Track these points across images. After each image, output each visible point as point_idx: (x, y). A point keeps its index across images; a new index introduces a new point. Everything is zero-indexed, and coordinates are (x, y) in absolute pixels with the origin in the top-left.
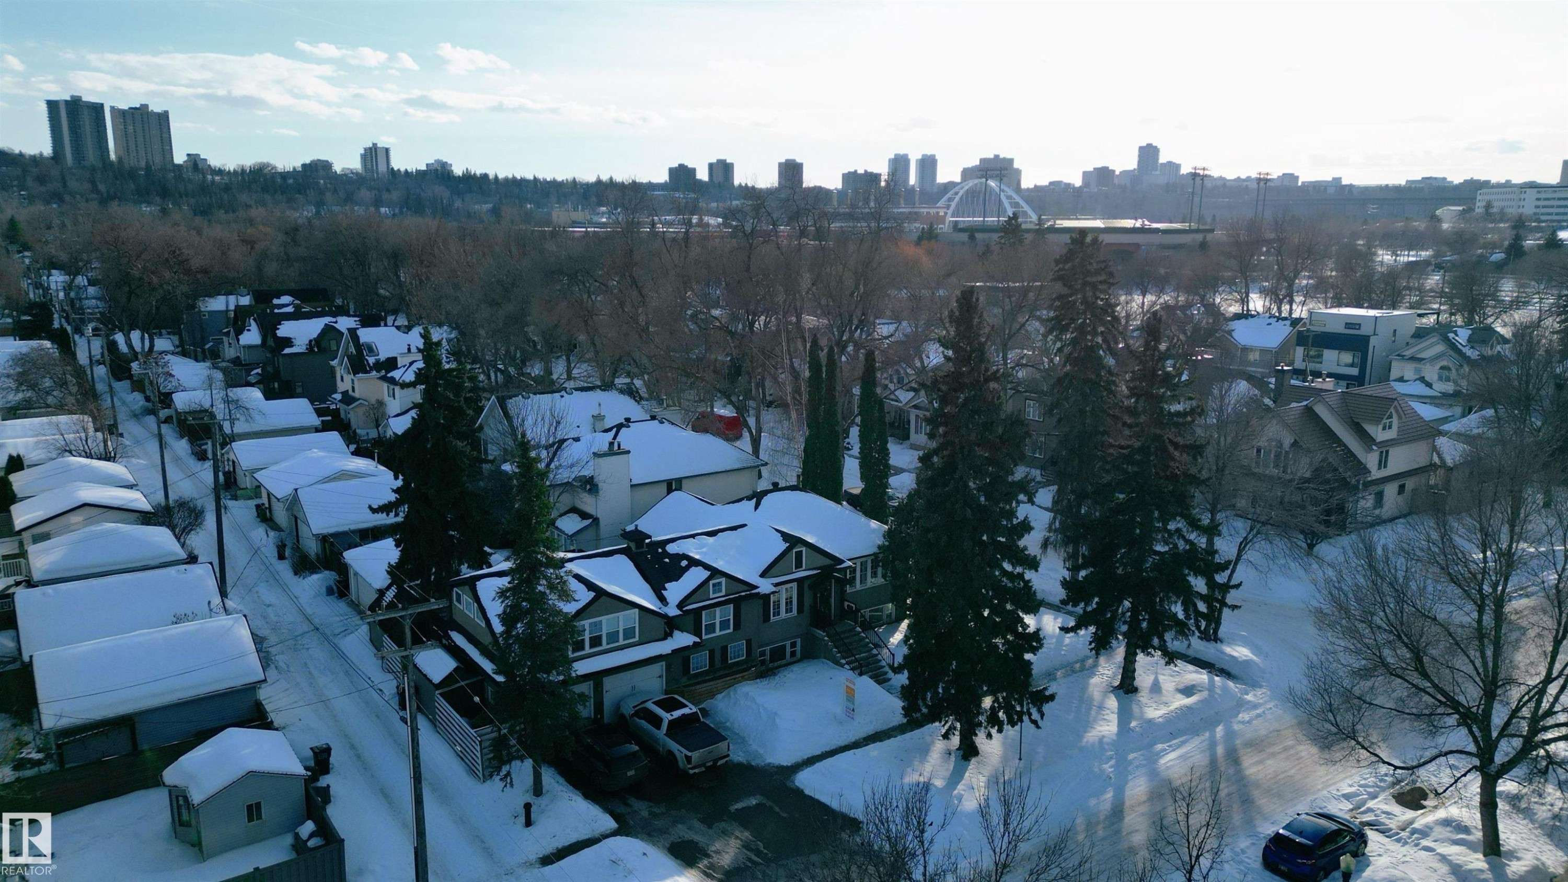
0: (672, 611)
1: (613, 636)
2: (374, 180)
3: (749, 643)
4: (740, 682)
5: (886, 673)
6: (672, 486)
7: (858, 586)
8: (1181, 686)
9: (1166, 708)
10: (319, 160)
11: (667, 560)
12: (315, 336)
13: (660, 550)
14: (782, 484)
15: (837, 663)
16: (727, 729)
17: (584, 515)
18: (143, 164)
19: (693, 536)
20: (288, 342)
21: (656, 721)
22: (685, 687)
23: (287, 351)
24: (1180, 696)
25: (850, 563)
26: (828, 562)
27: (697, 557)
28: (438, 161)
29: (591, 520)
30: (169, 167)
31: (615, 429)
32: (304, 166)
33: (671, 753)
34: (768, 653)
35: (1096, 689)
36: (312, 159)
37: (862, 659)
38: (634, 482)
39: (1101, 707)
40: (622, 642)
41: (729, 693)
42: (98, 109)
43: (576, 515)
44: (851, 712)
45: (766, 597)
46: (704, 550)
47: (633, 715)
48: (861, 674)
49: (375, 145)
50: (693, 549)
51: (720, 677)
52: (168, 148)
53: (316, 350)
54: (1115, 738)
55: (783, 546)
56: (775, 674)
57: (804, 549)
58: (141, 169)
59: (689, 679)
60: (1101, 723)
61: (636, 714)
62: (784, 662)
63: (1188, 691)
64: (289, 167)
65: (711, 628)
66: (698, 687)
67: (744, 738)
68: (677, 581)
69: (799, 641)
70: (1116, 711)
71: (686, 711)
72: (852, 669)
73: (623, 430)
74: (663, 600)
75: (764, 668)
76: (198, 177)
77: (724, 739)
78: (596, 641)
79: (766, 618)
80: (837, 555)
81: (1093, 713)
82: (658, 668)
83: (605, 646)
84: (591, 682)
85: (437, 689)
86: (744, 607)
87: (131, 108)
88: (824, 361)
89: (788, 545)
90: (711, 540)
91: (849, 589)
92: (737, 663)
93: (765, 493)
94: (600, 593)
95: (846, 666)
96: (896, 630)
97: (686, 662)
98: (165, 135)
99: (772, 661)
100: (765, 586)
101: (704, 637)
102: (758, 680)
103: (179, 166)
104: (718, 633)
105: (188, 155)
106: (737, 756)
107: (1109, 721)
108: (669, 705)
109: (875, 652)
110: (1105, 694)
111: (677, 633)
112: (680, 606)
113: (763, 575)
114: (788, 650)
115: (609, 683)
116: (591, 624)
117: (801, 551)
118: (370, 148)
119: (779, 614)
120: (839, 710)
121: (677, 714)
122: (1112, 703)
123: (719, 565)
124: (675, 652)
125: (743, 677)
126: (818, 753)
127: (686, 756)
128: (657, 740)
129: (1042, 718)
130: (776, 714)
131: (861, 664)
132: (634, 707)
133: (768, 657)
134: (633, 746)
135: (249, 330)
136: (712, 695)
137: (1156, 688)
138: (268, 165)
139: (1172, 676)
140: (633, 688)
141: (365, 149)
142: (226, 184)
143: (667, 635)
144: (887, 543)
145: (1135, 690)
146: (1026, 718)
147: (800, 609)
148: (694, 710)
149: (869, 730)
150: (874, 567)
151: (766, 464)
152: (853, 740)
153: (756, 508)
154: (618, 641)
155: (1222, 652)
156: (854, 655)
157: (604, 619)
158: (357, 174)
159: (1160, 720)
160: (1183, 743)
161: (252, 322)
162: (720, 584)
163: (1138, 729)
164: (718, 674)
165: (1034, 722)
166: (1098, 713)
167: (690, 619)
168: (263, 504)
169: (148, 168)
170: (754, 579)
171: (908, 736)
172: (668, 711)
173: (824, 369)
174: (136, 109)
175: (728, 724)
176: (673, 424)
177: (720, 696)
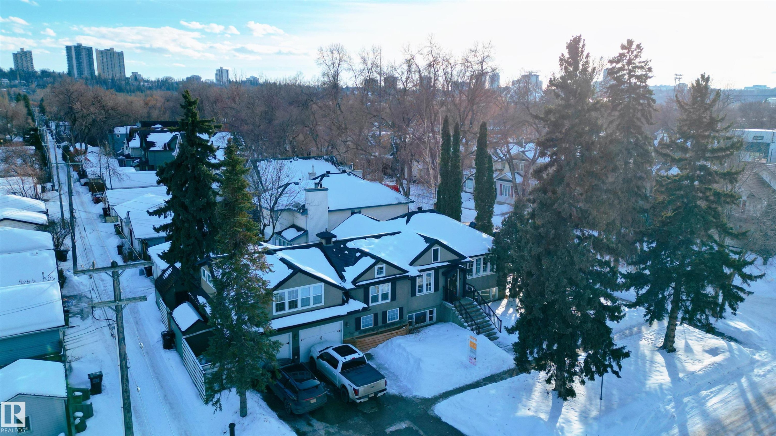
0: (348, 285)
1: (306, 301)
2: (221, 85)
3: (401, 309)
4: (395, 336)
5: (496, 333)
6: (353, 212)
7: (474, 276)
8: (707, 348)
9: (702, 364)
10: (194, 76)
11: (346, 252)
12: (168, 141)
13: (342, 246)
14: (424, 209)
15: (462, 325)
16: (386, 369)
17: (299, 229)
18: (110, 77)
19: (365, 238)
20: (153, 144)
21: (334, 363)
22: (357, 338)
23: (152, 149)
24: (707, 355)
25: (470, 259)
26: (455, 257)
27: (367, 250)
28: (252, 77)
29: (303, 232)
30: (123, 78)
31: (320, 178)
32: (187, 78)
33: (344, 386)
34: (414, 317)
35: (646, 348)
36: (191, 75)
37: (479, 323)
38: (330, 209)
39: (652, 362)
40: (312, 306)
41: (387, 344)
42: (89, 50)
43: (295, 229)
44: (473, 360)
45: (413, 279)
46: (372, 246)
47: (318, 358)
48: (478, 334)
49: (221, 68)
50: (364, 246)
51: (381, 333)
52: (123, 69)
53: (168, 149)
54: (671, 385)
55: (426, 245)
56: (419, 332)
57: (439, 248)
58: (110, 79)
59: (360, 333)
60: (655, 373)
61: (321, 357)
62: (425, 324)
63: (714, 352)
64: (180, 80)
65: (375, 299)
66: (366, 339)
67: (397, 377)
68: (352, 266)
69: (435, 311)
70: (664, 364)
71: (355, 356)
72: (472, 330)
73: (325, 178)
74: (342, 278)
75: (411, 327)
76: (136, 84)
77: (383, 377)
78: (293, 304)
79: (413, 294)
80: (462, 253)
81: (648, 365)
82: (339, 325)
83: (300, 308)
84: (291, 333)
85: (184, 335)
86: (399, 285)
87: (105, 50)
88: (452, 133)
89: (428, 244)
90: (376, 240)
91: (469, 277)
92: (393, 324)
93: (413, 213)
94: (296, 270)
95: (468, 328)
96: (499, 305)
97: (358, 321)
98: (121, 63)
99: (417, 323)
100: (413, 271)
101: (371, 304)
102: (408, 335)
103: (127, 78)
104: (380, 302)
105: (132, 73)
106: (392, 390)
107: (661, 372)
108: (343, 351)
109: (487, 318)
110: (653, 352)
111: (351, 301)
112: (354, 282)
113: (411, 264)
114: (428, 316)
115: (303, 333)
116: (290, 292)
117: (438, 249)
118: (219, 70)
119: (422, 291)
120: (465, 359)
121: (349, 358)
122: (659, 358)
123: (382, 255)
124: (350, 313)
125: (397, 333)
126: (451, 389)
127: (354, 389)
128: (334, 376)
129: (620, 370)
130: (420, 360)
131: (479, 327)
132: (320, 352)
133: (414, 320)
134: (316, 381)
135: (135, 139)
136: (376, 344)
137: (688, 349)
138: (170, 78)
139: (697, 341)
140: (321, 338)
141: (217, 70)
142: (150, 87)
143: (344, 302)
144: (494, 247)
145: (674, 350)
146: (609, 369)
147: (436, 289)
148: (362, 355)
149: (487, 373)
150: (485, 263)
151: (413, 202)
152: (476, 380)
153: (407, 222)
154: (309, 305)
155: (729, 325)
156: (473, 320)
157: (299, 289)
158: (213, 82)
159: (700, 372)
160: (720, 390)
161: (137, 135)
162: (382, 268)
163: (686, 379)
164: (380, 330)
165: (616, 373)
166: (651, 366)
167: (361, 292)
168: (119, 224)
169: (113, 79)
170: (405, 266)
171: (516, 378)
172: (342, 356)
173: (452, 139)
174: (108, 50)
175: (386, 366)
176: (356, 176)
177: (381, 346)
